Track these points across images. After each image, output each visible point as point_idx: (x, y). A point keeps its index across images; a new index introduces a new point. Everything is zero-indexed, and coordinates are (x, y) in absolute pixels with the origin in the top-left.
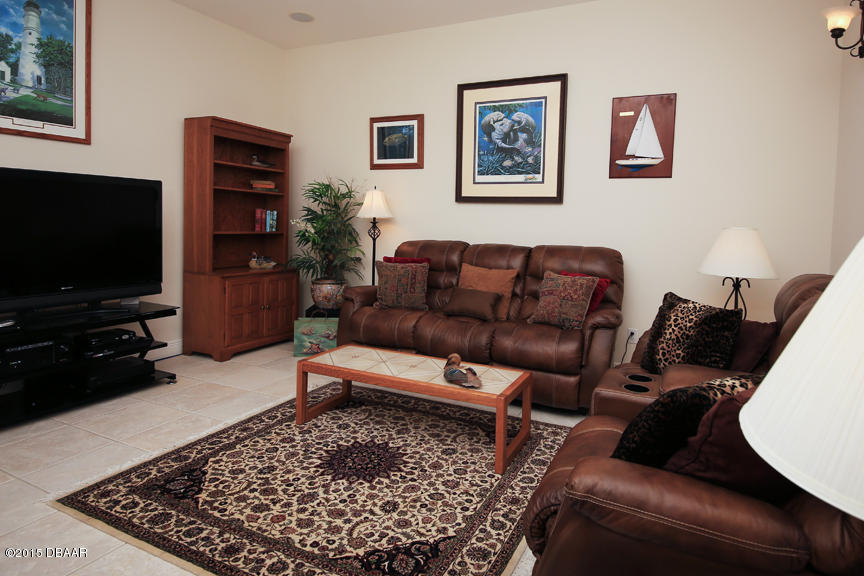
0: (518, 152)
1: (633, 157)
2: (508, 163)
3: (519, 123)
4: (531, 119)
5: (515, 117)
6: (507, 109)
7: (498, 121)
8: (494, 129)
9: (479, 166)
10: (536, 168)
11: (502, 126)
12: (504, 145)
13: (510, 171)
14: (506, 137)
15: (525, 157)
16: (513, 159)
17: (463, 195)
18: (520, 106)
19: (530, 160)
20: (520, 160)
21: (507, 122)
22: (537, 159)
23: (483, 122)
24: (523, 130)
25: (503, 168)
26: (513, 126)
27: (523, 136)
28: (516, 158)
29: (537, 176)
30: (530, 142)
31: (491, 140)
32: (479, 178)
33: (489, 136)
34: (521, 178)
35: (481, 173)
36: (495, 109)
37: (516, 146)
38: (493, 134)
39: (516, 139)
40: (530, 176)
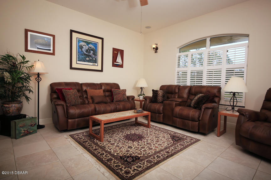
0: (91, 56)
1: (118, 62)
2: (87, 59)
3: (91, 48)
4: (94, 47)
5: (90, 45)
6: (88, 43)
7: (84, 45)
8: (83, 48)
9: (78, 58)
10: (95, 61)
11: (85, 48)
12: (86, 53)
13: (88, 61)
14: (87, 51)
15: (93, 58)
16: (89, 58)
17: (73, 67)
18: (91, 43)
19: (94, 59)
20: (91, 59)
21: (87, 47)
22: (96, 59)
23: (79, 44)
24: (92, 50)
25: (86, 60)
26: (89, 48)
27: (92, 52)
28: (90, 58)
29: (96, 64)
30: (94, 54)
31: (82, 51)
32: (78, 62)
33: (81, 49)
34: (91, 64)
35: (79, 60)
36: (83, 41)
37: (90, 54)
38: (83, 49)
39: (90, 52)
40: (94, 64)
